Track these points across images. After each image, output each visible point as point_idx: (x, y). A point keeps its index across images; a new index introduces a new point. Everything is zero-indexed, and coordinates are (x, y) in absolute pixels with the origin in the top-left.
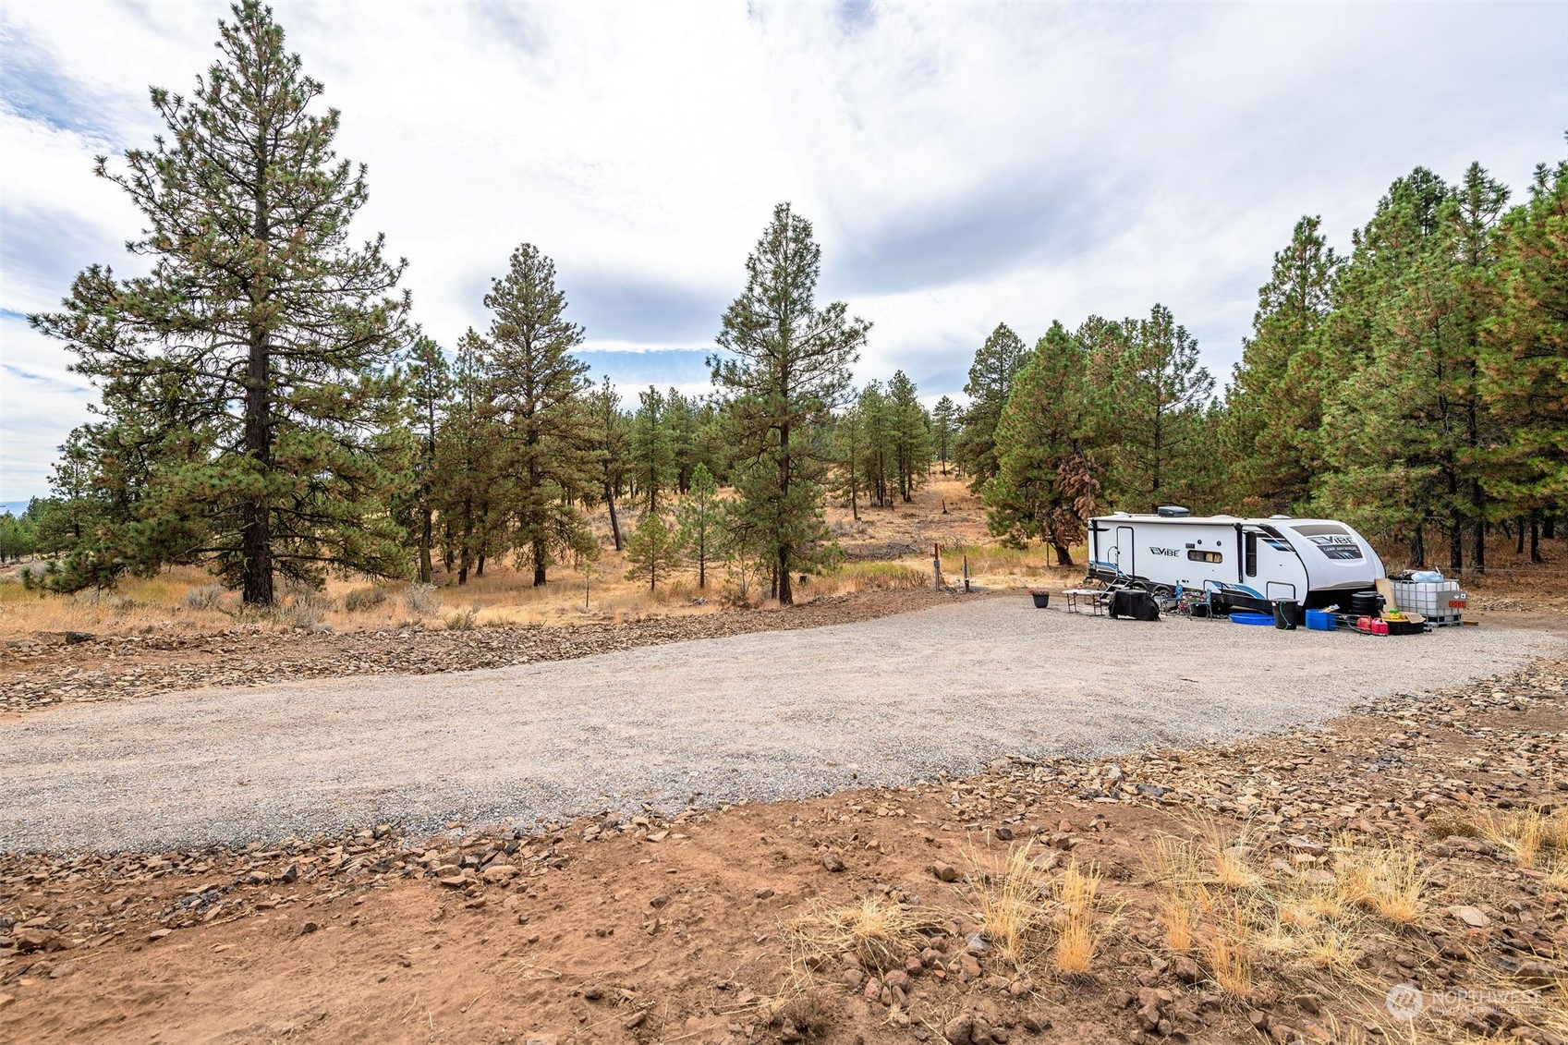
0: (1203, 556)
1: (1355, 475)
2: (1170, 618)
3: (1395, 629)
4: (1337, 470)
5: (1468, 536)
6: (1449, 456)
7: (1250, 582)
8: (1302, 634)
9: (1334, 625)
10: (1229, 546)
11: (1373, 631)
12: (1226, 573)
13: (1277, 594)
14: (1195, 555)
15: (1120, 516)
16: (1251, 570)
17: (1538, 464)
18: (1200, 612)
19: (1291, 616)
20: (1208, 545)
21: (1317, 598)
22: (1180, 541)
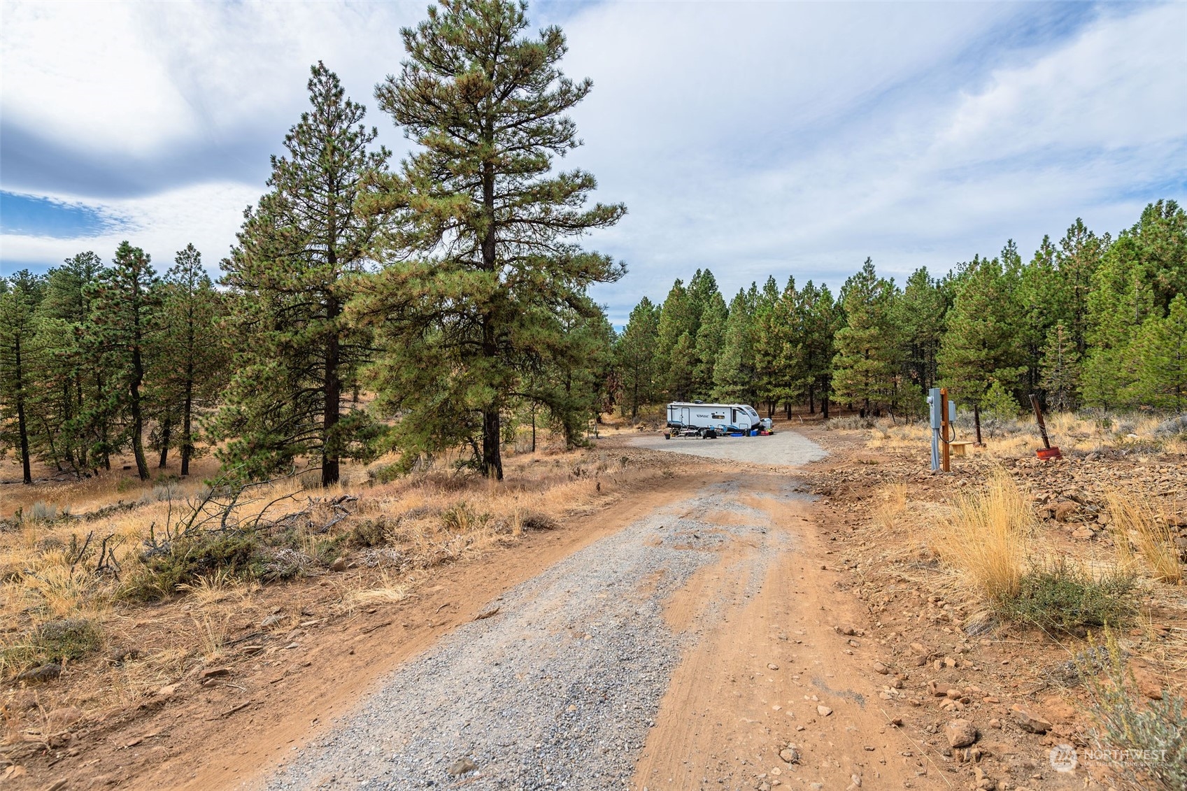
0: (717, 417)
3: (769, 434)
7: (736, 424)
8: (752, 438)
9: (758, 434)
10: (728, 415)
11: (765, 435)
12: (727, 422)
13: (744, 428)
14: (714, 417)
15: (679, 403)
16: (735, 420)
18: (725, 435)
19: (748, 433)
20: (720, 414)
21: (753, 427)
22: (709, 413)
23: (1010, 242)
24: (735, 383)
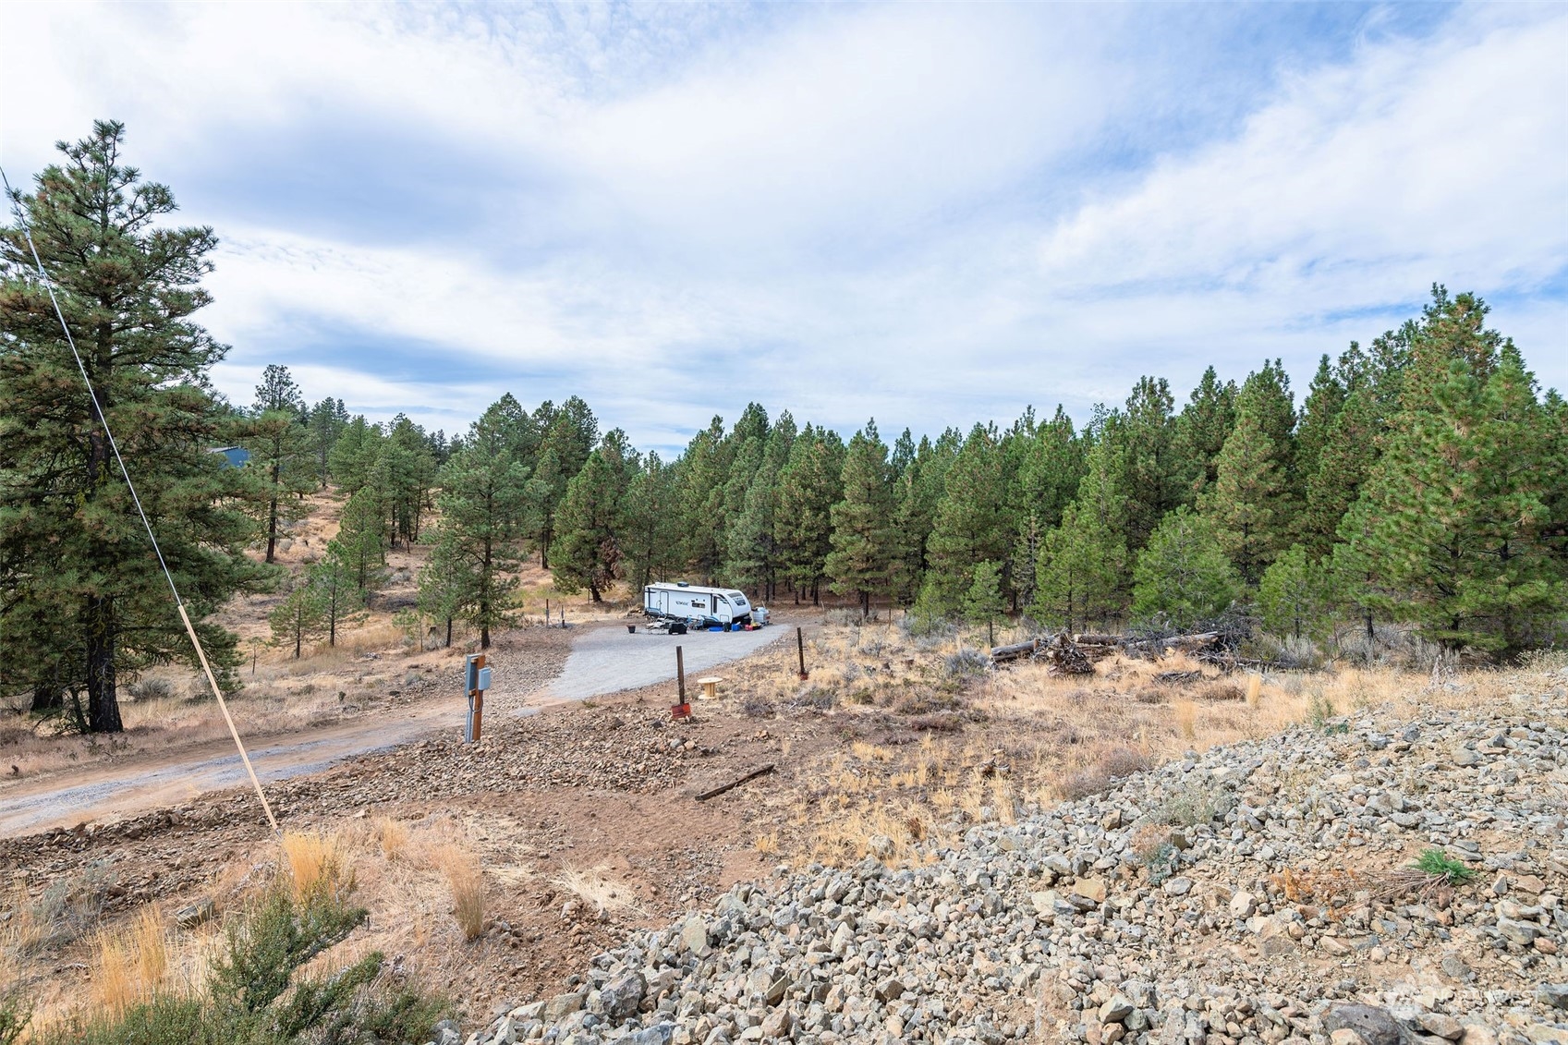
0: (698, 605)
1: (740, 564)
2: (693, 632)
3: (755, 628)
4: (733, 560)
5: (771, 587)
6: (766, 557)
7: (715, 615)
8: (731, 634)
9: (740, 628)
10: (708, 603)
11: (749, 630)
12: (706, 613)
13: (723, 620)
14: (695, 605)
15: (658, 585)
16: (715, 611)
17: (788, 564)
18: (699, 628)
19: (727, 627)
20: (700, 601)
21: (735, 620)
22: (688, 599)
23: (1030, 407)
24: (750, 558)
